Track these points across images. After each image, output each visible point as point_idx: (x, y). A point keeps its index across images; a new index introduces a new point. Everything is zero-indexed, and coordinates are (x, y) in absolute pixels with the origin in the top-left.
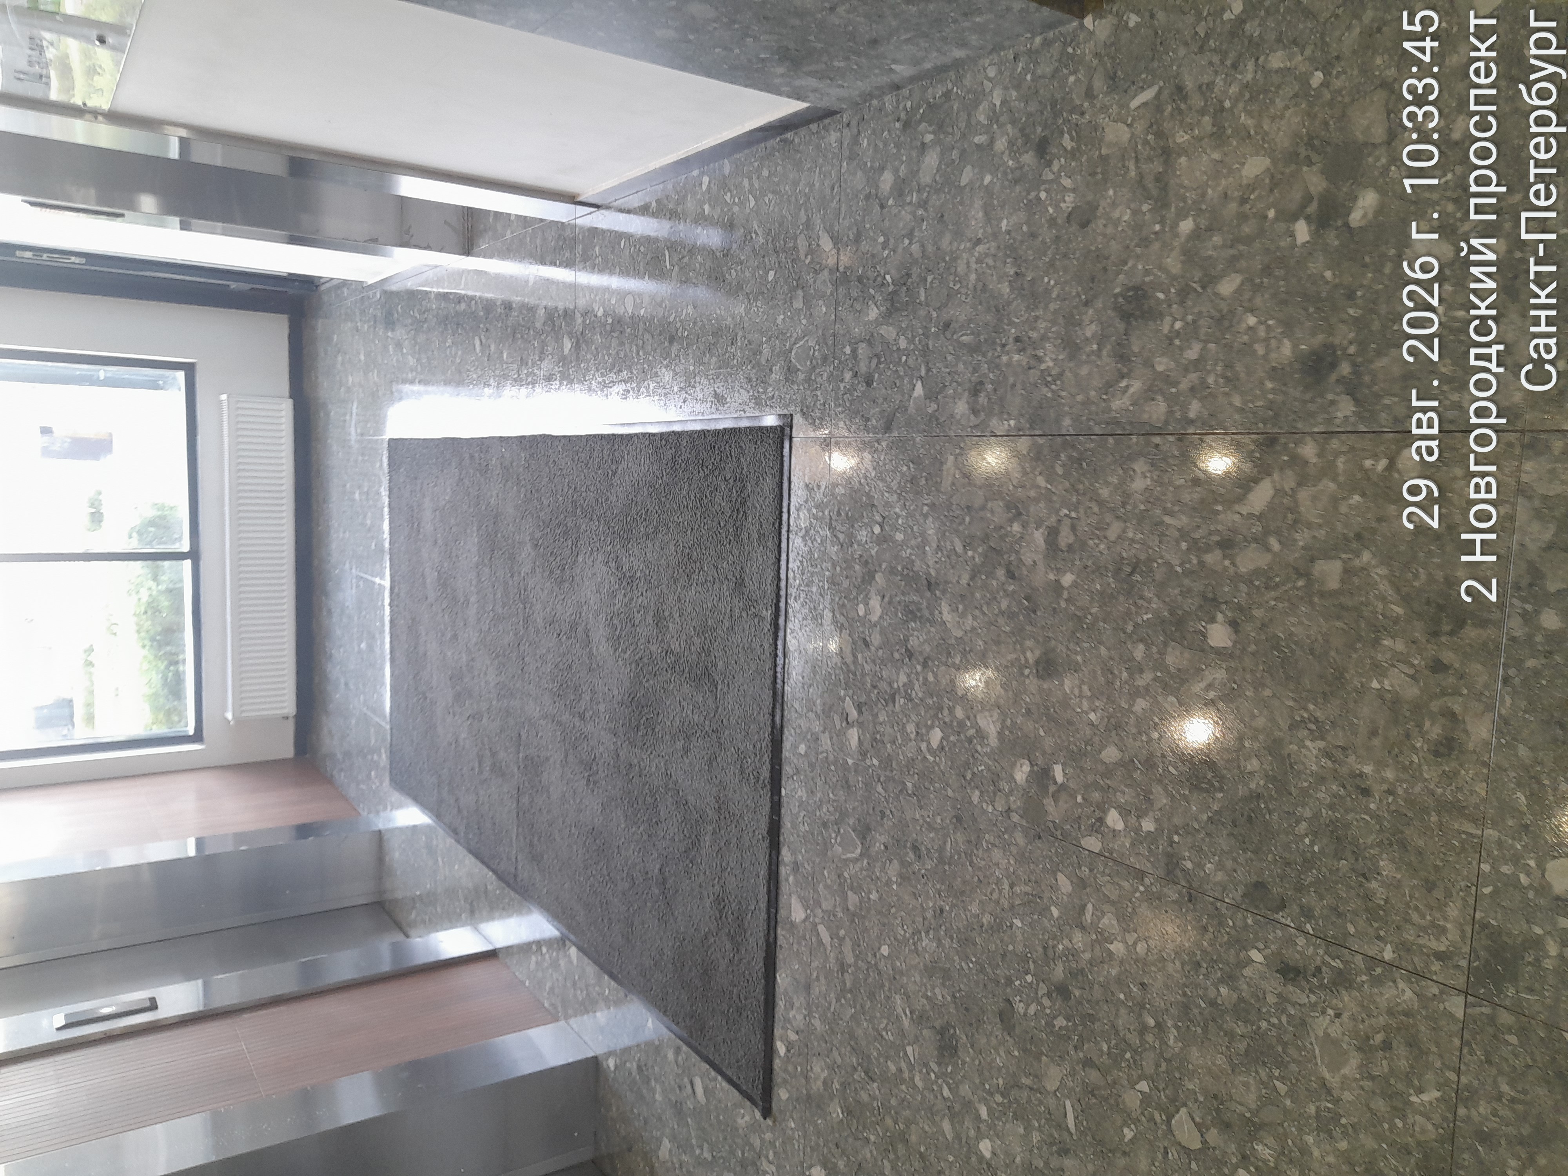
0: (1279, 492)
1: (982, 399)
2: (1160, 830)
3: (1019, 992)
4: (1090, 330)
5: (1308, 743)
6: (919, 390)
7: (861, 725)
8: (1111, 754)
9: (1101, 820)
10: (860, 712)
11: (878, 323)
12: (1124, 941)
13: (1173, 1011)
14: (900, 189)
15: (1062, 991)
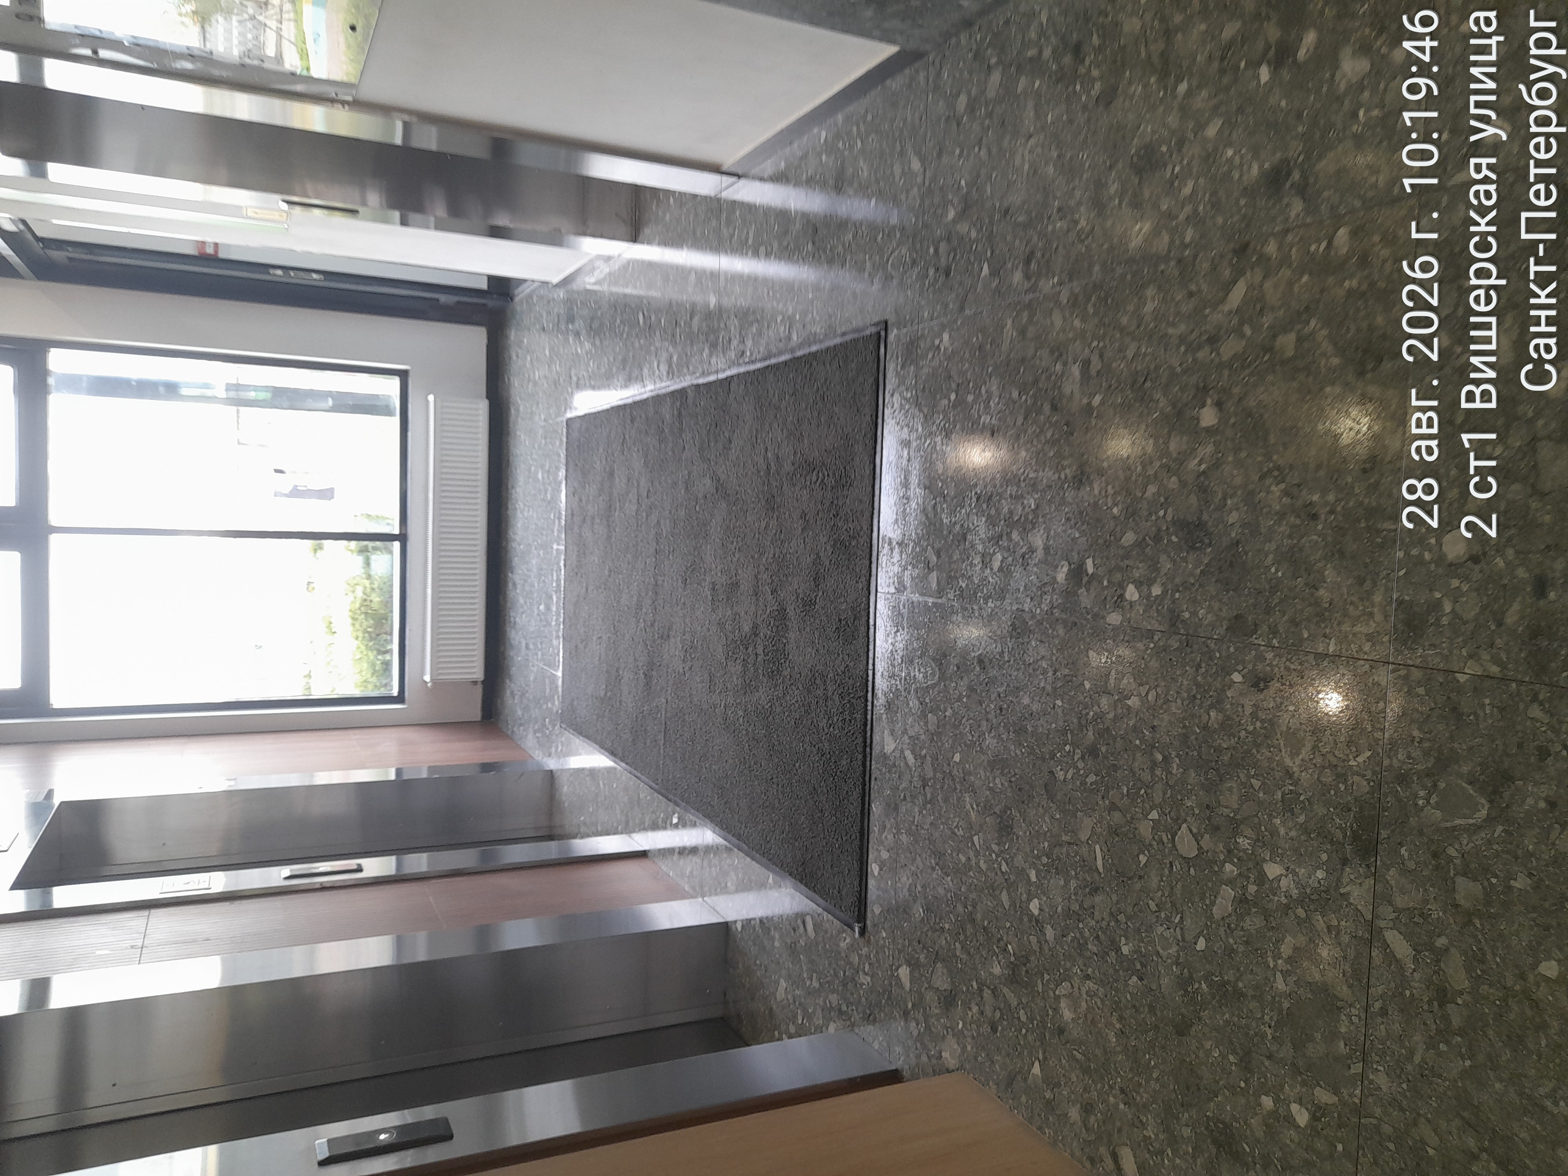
0: (1250, 287)
1: (1033, 266)
2: (1165, 592)
3: (1060, 762)
4: (1113, 188)
5: (1273, 488)
6: (986, 269)
7: (938, 567)
8: (1129, 538)
9: (1121, 596)
10: (939, 556)
11: (954, 221)
12: (1139, 695)
13: (1176, 743)
14: (971, 108)
15: (1093, 752)
